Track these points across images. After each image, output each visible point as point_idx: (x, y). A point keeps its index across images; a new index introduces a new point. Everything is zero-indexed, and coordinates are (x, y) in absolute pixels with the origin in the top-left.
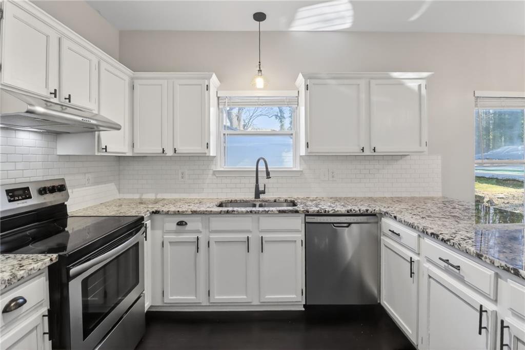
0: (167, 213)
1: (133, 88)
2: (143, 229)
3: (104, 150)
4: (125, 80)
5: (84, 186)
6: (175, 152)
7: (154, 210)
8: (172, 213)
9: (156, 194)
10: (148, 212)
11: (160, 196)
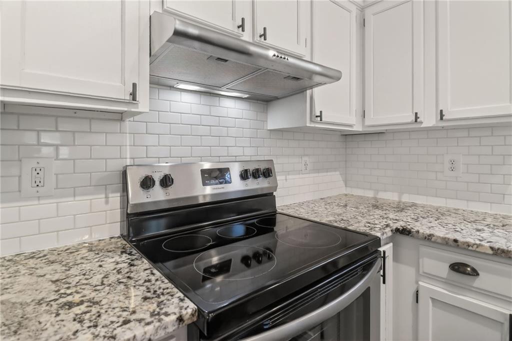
0: (429, 238)
1: (363, 24)
2: (379, 262)
3: (319, 118)
4: (350, 11)
5: (299, 172)
6: (442, 119)
7: (399, 225)
8: (439, 241)
9: (401, 194)
10: (388, 229)
11: (406, 199)
